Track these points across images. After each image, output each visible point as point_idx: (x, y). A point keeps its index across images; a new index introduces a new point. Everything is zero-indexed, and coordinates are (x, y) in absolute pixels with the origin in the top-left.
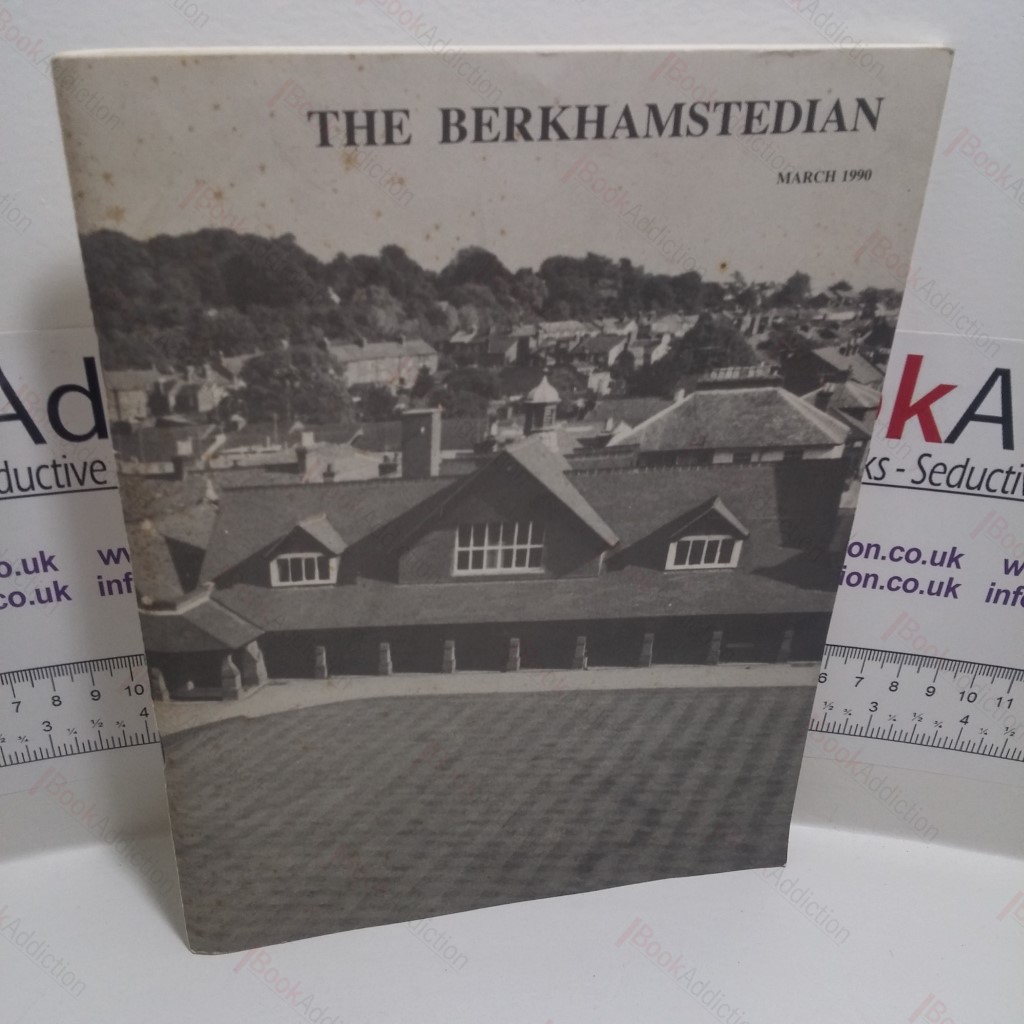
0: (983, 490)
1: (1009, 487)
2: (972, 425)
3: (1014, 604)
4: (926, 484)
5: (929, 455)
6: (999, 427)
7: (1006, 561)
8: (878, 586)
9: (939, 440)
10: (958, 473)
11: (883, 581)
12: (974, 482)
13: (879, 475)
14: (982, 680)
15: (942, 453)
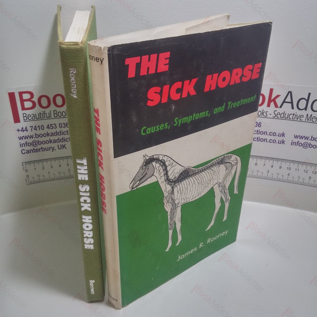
0: (288, 119)
1: (294, 118)
2: (285, 103)
3: (297, 145)
4: (276, 117)
5: (276, 111)
6: (290, 104)
7: (295, 135)
8: (267, 141)
9: (278, 107)
10: (283, 114)
11: (268, 140)
12: (286, 117)
13: (266, 115)
14: (292, 164)
15: (279, 110)
